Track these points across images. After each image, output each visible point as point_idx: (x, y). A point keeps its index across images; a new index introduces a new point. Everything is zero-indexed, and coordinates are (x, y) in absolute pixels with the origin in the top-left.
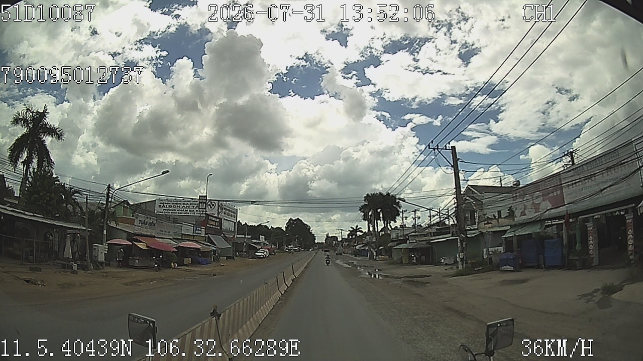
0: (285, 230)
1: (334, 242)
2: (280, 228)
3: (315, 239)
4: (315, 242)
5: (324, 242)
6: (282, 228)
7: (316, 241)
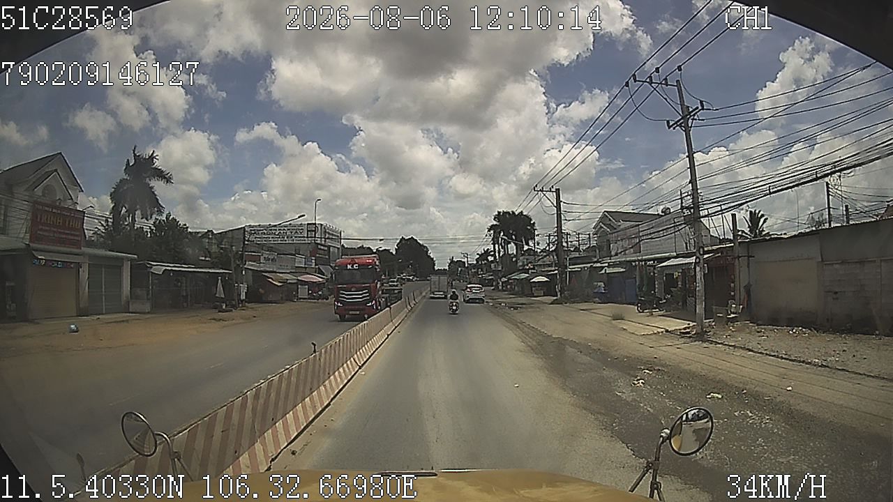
0: (394, 253)
1: (460, 269)
2: (388, 250)
3: (434, 265)
4: (434, 268)
5: (447, 268)
6: (391, 251)
7: (436, 268)
